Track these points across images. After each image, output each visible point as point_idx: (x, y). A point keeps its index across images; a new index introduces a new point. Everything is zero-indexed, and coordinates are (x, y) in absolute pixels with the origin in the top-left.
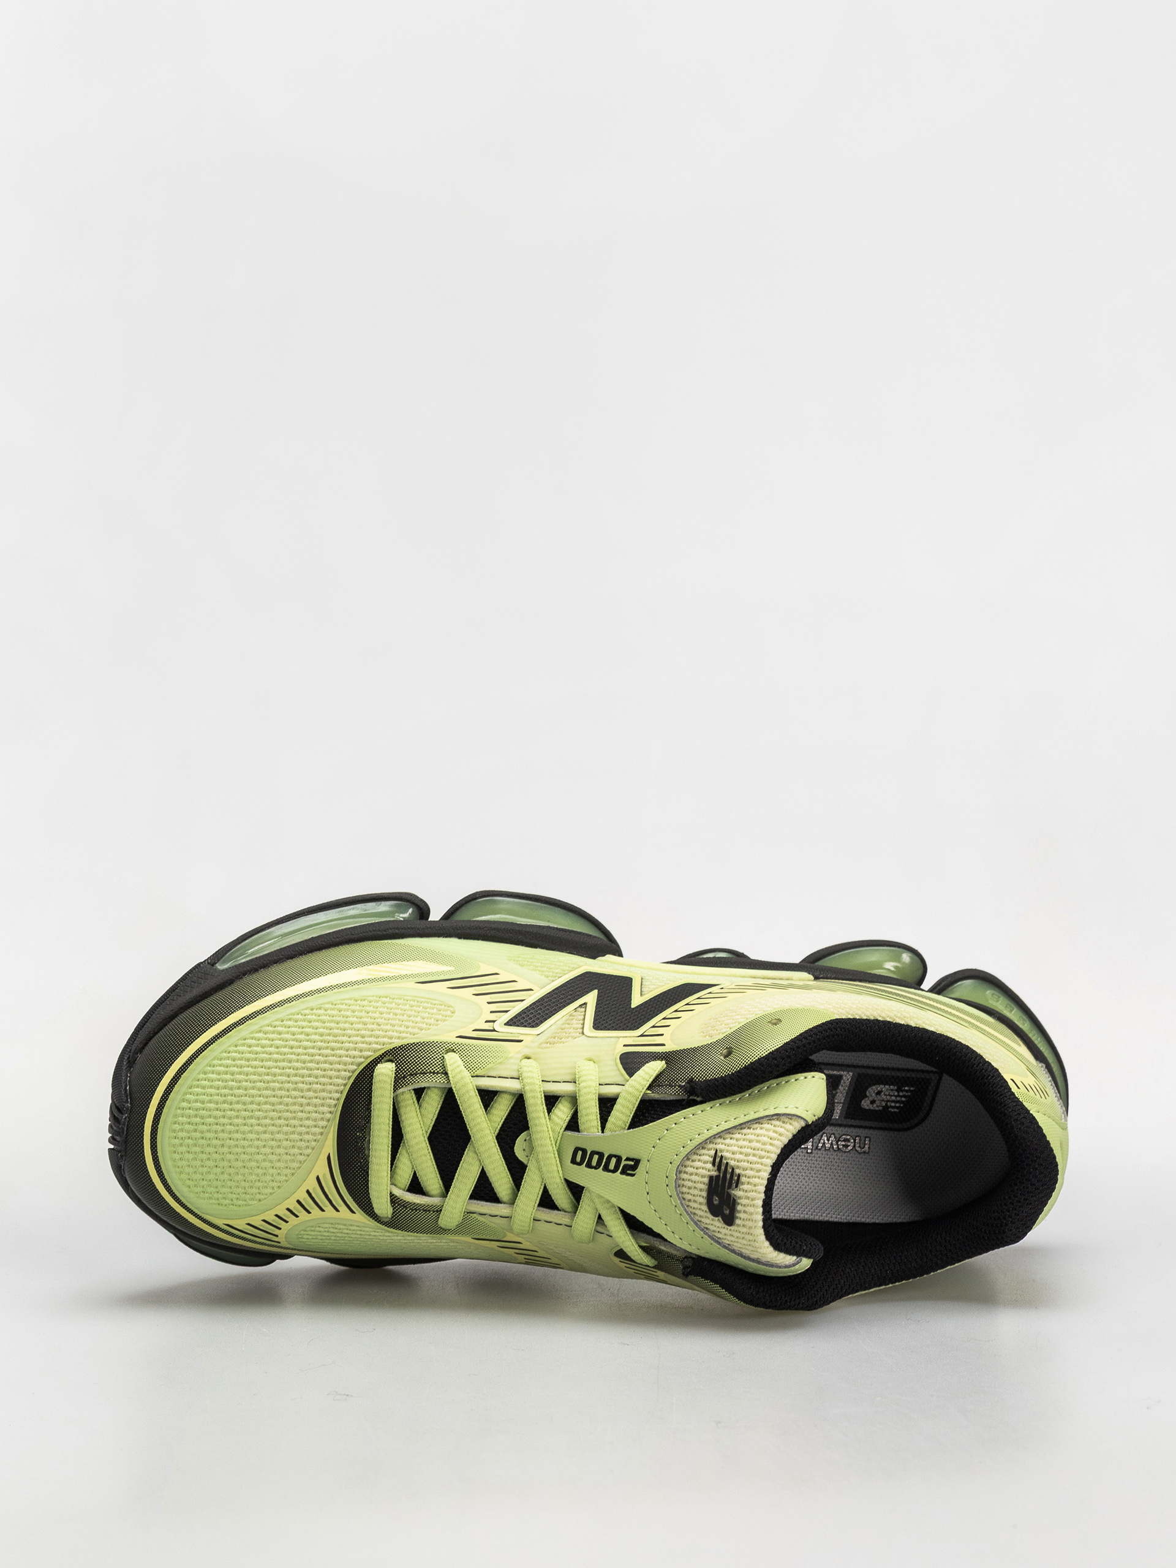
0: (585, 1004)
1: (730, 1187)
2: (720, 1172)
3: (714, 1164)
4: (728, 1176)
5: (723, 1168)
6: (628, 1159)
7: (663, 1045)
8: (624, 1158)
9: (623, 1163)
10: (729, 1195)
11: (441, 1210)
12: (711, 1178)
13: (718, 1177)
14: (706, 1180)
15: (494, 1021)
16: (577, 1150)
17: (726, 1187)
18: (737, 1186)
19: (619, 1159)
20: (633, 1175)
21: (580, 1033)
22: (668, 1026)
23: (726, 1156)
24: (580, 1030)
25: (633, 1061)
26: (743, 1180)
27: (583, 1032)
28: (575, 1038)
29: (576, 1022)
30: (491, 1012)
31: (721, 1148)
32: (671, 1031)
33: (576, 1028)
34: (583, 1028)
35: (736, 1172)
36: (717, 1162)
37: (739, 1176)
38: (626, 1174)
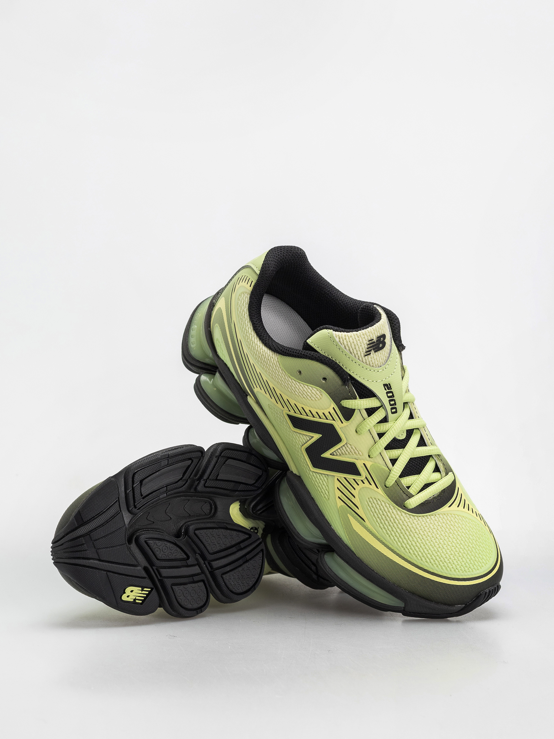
0: (331, 454)
1: (374, 342)
2: (372, 349)
3: (370, 354)
4: (371, 345)
5: (370, 349)
6: (386, 390)
7: (333, 408)
8: (386, 391)
9: (388, 391)
10: (377, 341)
11: (438, 455)
12: (375, 352)
13: (374, 349)
14: (377, 353)
15: (362, 481)
17: (374, 344)
18: (373, 340)
19: (387, 393)
20: (389, 384)
21: (347, 445)
22: (323, 413)
23: (364, 351)
24: (346, 445)
25: (347, 414)
26: (370, 339)
27: (346, 444)
28: (350, 445)
29: (342, 450)
30: (358, 485)
31: (363, 355)
32: (325, 410)
33: (345, 448)
34: (344, 446)
35: (368, 343)
36: (368, 353)
37: (369, 341)
38: (390, 386)
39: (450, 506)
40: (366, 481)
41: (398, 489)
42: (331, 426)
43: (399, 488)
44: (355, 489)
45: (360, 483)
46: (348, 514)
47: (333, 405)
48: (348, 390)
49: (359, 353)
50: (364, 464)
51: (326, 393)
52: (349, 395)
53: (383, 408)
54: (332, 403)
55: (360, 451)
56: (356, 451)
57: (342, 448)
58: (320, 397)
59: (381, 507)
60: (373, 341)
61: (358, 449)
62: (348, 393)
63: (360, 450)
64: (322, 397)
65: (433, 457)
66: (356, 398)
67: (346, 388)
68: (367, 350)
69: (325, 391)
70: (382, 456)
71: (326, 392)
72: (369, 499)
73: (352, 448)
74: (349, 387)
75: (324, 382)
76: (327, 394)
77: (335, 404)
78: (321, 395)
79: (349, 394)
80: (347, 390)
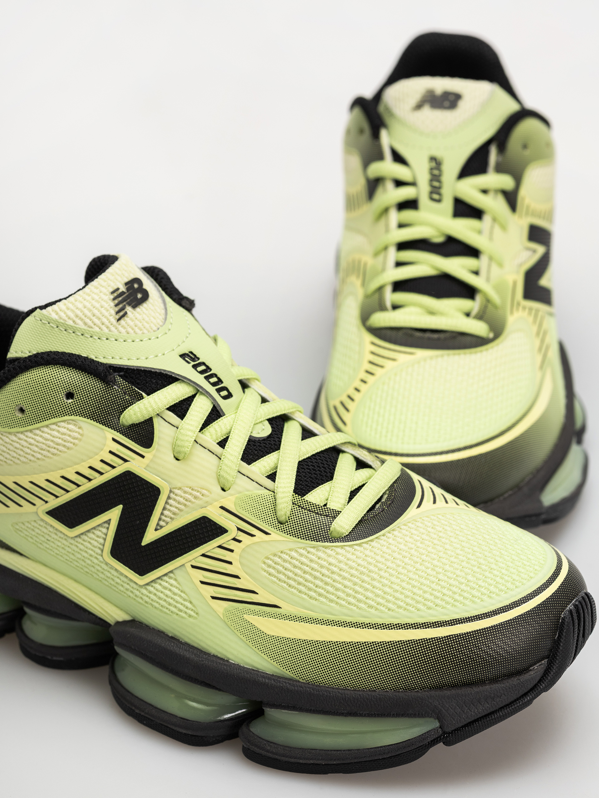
0: (156, 530)
1: (123, 293)
2: (125, 305)
3: (126, 313)
4: (120, 299)
5: (121, 306)
6: (188, 363)
7: (114, 440)
8: (191, 365)
9: (193, 363)
10: (128, 289)
12: (134, 308)
13: (129, 304)
14: (138, 309)
15: (234, 539)
17: (124, 296)
18: (118, 289)
19: (195, 367)
20: (191, 353)
21: (174, 493)
22: (102, 461)
23: (113, 312)
24: (172, 495)
25: (143, 435)
26: (112, 290)
27: (171, 491)
28: (180, 489)
29: (172, 509)
30: (232, 551)
31: (114, 321)
32: (102, 453)
33: (175, 500)
34: (169, 498)
35: (112, 297)
36: (121, 314)
37: (113, 293)
38: (195, 355)
39: (419, 506)
40: (241, 536)
41: (305, 513)
42: (128, 476)
43: (306, 511)
44: (230, 563)
45: (233, 545)
46: (245, 616)
47: (111, 434)
48: (121, 391)
49: (105, 320)
50: (222, 508)
51: (86, 419)
52: (126, 399)
53: (202, 393)
54: (106, 433)
55: (203, 489)
56: (194, 493)
57: (168, 504)
58: (79, 433)
59: (294, 561)
60: (120, 291)
61: (196, 488)
62: (123, 396)
63: (201, 488)
64: (83, 430)
66: (142, 398)
67: (115, 388)
68: (117, 309)
69: (82, 416)
70: (244, 475)
71: (85, 417)
72: (264, 563)
73: (185, 492)
74: (119, 384)
75: (70, 401)
76: (88, 418)
77: (112, 429)
78: (80, 428)
79: (125, 397)
80: (119, 392)
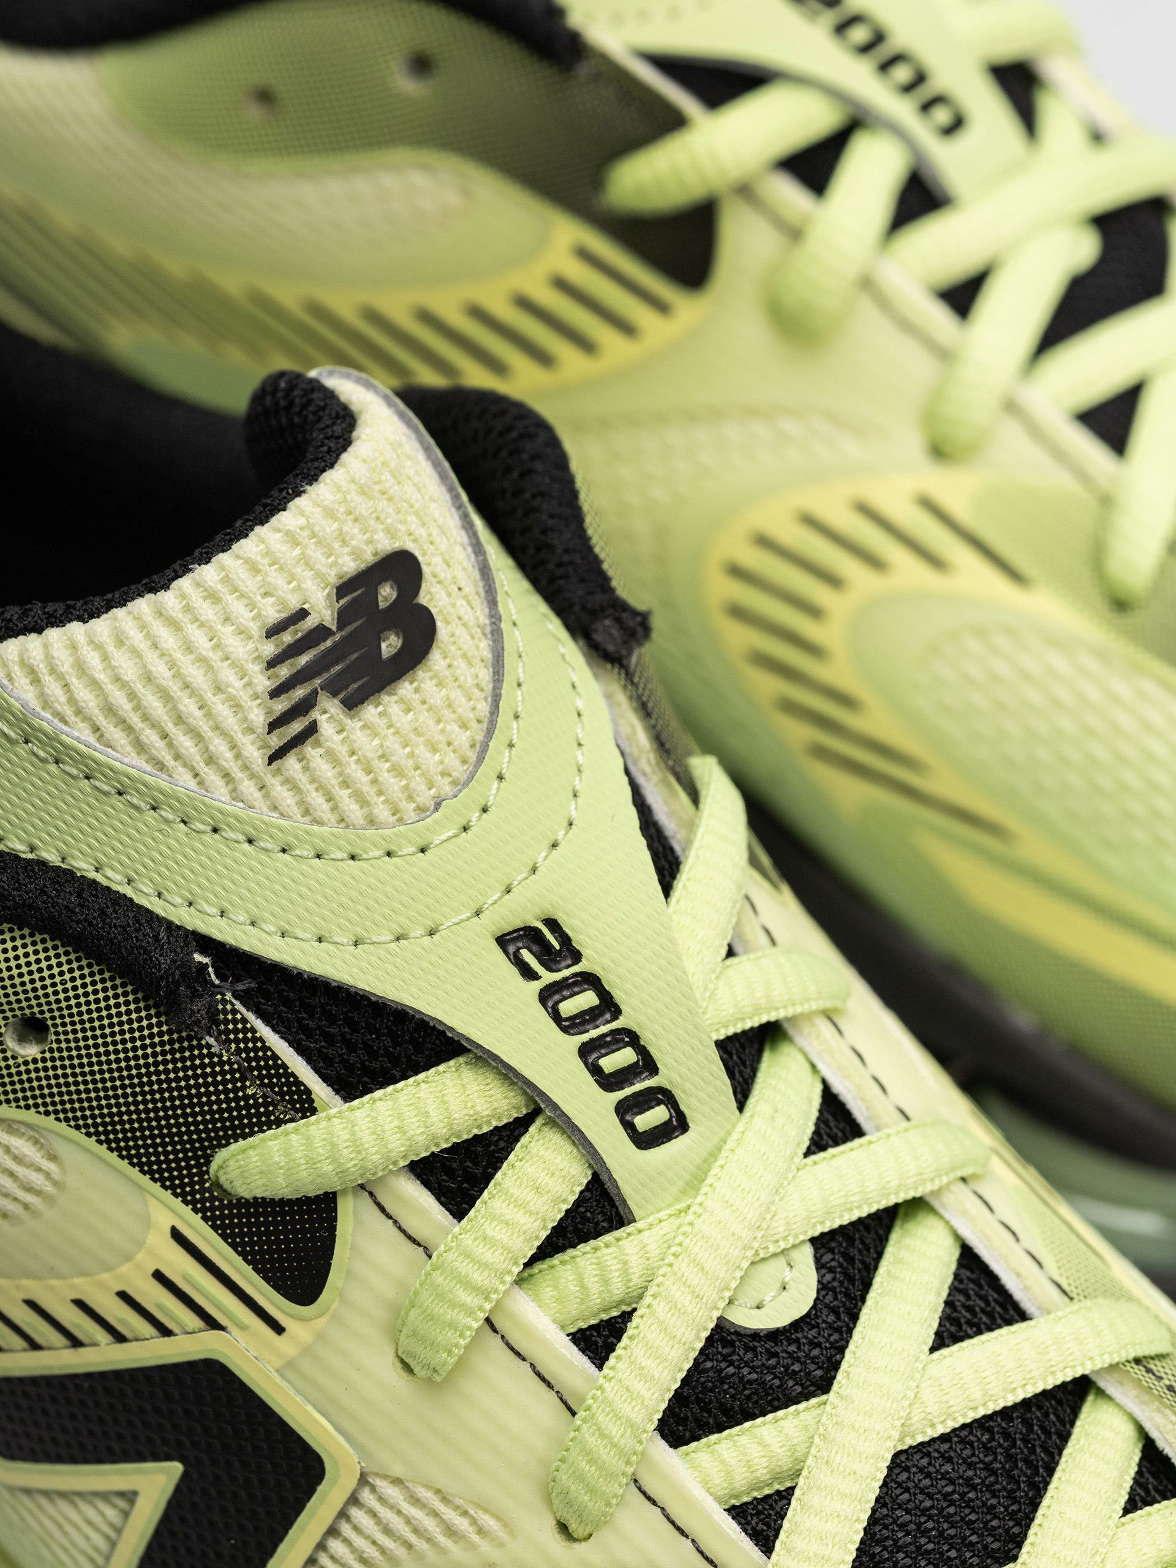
1: (321, 632)
2: (315, 693)
3: (312, 729)
4: (304, 660)
5: (300, 692)
6: (528, 974)
7: (177, 1235)
8: (536, 986)
9: (548, 977)
10: (343, 617)
11: (1137, 1361)
12: (352, 704)
14: (370, 712)
16: (646, 1140)
17: (329, 643)
18: (304, 613)
19: (547, 996)
20: (553, 924)
21: (373, 1489)
22: (124, 1296)
23: (259, 718)
24: (366, 1495)
25: (288, 1250)
26: (273, 614)
27: (363, 1480)
28: (397, 1481)
29: (359, 1542)
31: (256, 756)
32: (125, 1269)
33: (373, 1514)
34: (354, 1500)
35: (270, 649)
36: (297, 727)
37: (273, 632)
38: (565, 940)
47: (166, 1212)
48: (229, 1062)
49: (219, 746)
51: (79, 1136)
52: (246, 1098)
53: (551, 1123)
54: (152, 1202)
55: (486, 1511)
56: (449, 1514)
57: (348, 1519)
58: (48, 1175)
60: (310, 623)
61: (458, 1501)
62: (234, 1081)
63: (478, 1506)
64: (64, 1171)
65: (1101, 1393)
66: (305, 1106)
67: (209, 1046)
69: (67, 1120)
70: (654, 1503)
71: (78, 1127)
73: (416, 1501)
74: (227, 1032)
75: (31, 1051)
76: (89, 1135)
77: (176, 1195)
78: (53, 1157)
79: (244, 1088)
80: (221, 1063)
